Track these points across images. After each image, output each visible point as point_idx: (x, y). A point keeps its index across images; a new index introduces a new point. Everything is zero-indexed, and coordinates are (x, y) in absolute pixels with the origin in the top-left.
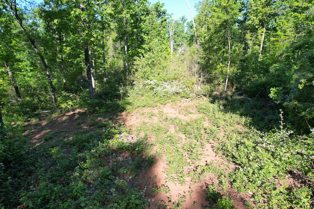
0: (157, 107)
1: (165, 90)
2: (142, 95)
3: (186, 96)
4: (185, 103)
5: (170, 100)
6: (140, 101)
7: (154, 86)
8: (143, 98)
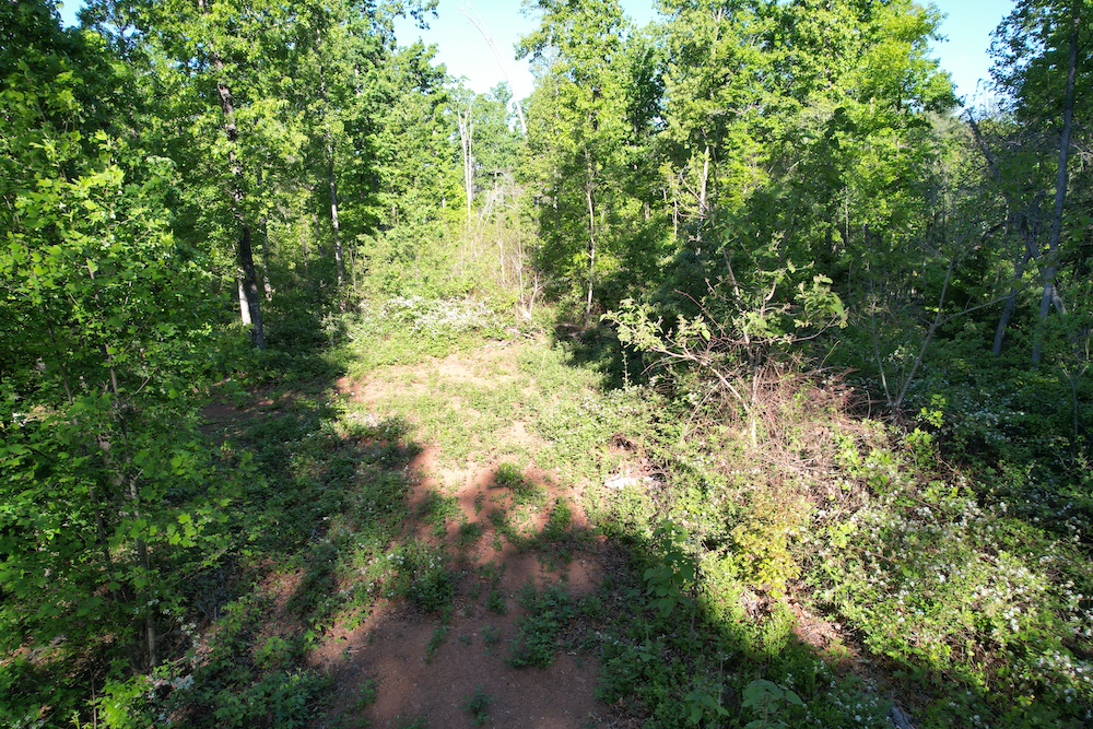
0: (425, 365)
1: (442, 322)
2: (386, 337)
3: (496, 334)
4: (493, 351)
5: (456, 347)
6: (382, 349)
7: (414, 313)
8: (388, 343)
